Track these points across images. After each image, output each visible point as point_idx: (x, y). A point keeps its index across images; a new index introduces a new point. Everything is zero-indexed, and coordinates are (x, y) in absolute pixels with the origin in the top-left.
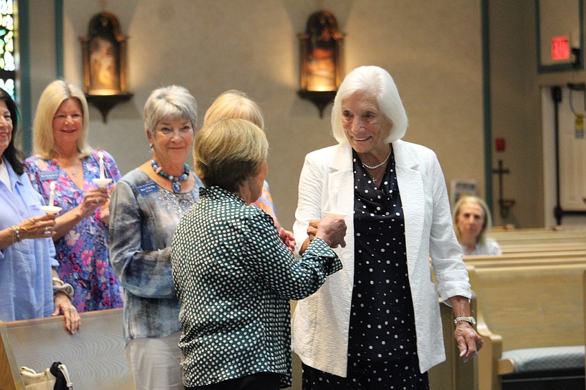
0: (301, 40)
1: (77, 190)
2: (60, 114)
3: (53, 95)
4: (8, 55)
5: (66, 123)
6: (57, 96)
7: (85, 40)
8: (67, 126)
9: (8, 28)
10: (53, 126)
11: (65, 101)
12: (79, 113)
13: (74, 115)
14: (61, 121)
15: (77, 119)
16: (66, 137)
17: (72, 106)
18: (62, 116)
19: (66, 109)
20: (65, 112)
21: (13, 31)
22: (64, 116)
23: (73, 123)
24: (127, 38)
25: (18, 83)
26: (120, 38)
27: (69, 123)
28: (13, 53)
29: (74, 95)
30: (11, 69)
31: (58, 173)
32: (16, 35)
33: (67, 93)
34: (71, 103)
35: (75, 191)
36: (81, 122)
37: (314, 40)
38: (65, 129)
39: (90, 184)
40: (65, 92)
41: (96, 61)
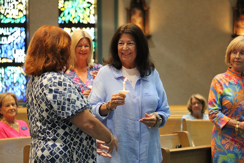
0: (234, 10)
1: (82, 84)
2: (79, 45)
3: (76, 36)
4: (92, 16)
5: (82, 50)
6: (78, 37)
7: (128, 9)
8: (82, 51)
9: (92, 3)
10: (75, 51)
11: (81, 39)
12: (88, 45)
13: (86, 46)
14: (79, 48)
15: (87, 48)
16: (81, 57)
17: (85, 41)
18: (80, 46)
19: (82, 43)
20: (81, 44)
21: (94, 4)
22: (81, 46)
23: (85, 50)
24: (149, 8)
25: (96, 30)
26: (145, 9)
27: (83, 50)
28: (94, 15)
29: (87, 37)
30: (93, 23)
31: (74, 76)
32: (96, 6)
33: (83, 35)
34: (84, 40)
35: (81, 84)
36: (89, 50)
37: (240, 10)
38: (81, 52)
39: (90, 81)
40: (82, 35)
41: (134, 19)
